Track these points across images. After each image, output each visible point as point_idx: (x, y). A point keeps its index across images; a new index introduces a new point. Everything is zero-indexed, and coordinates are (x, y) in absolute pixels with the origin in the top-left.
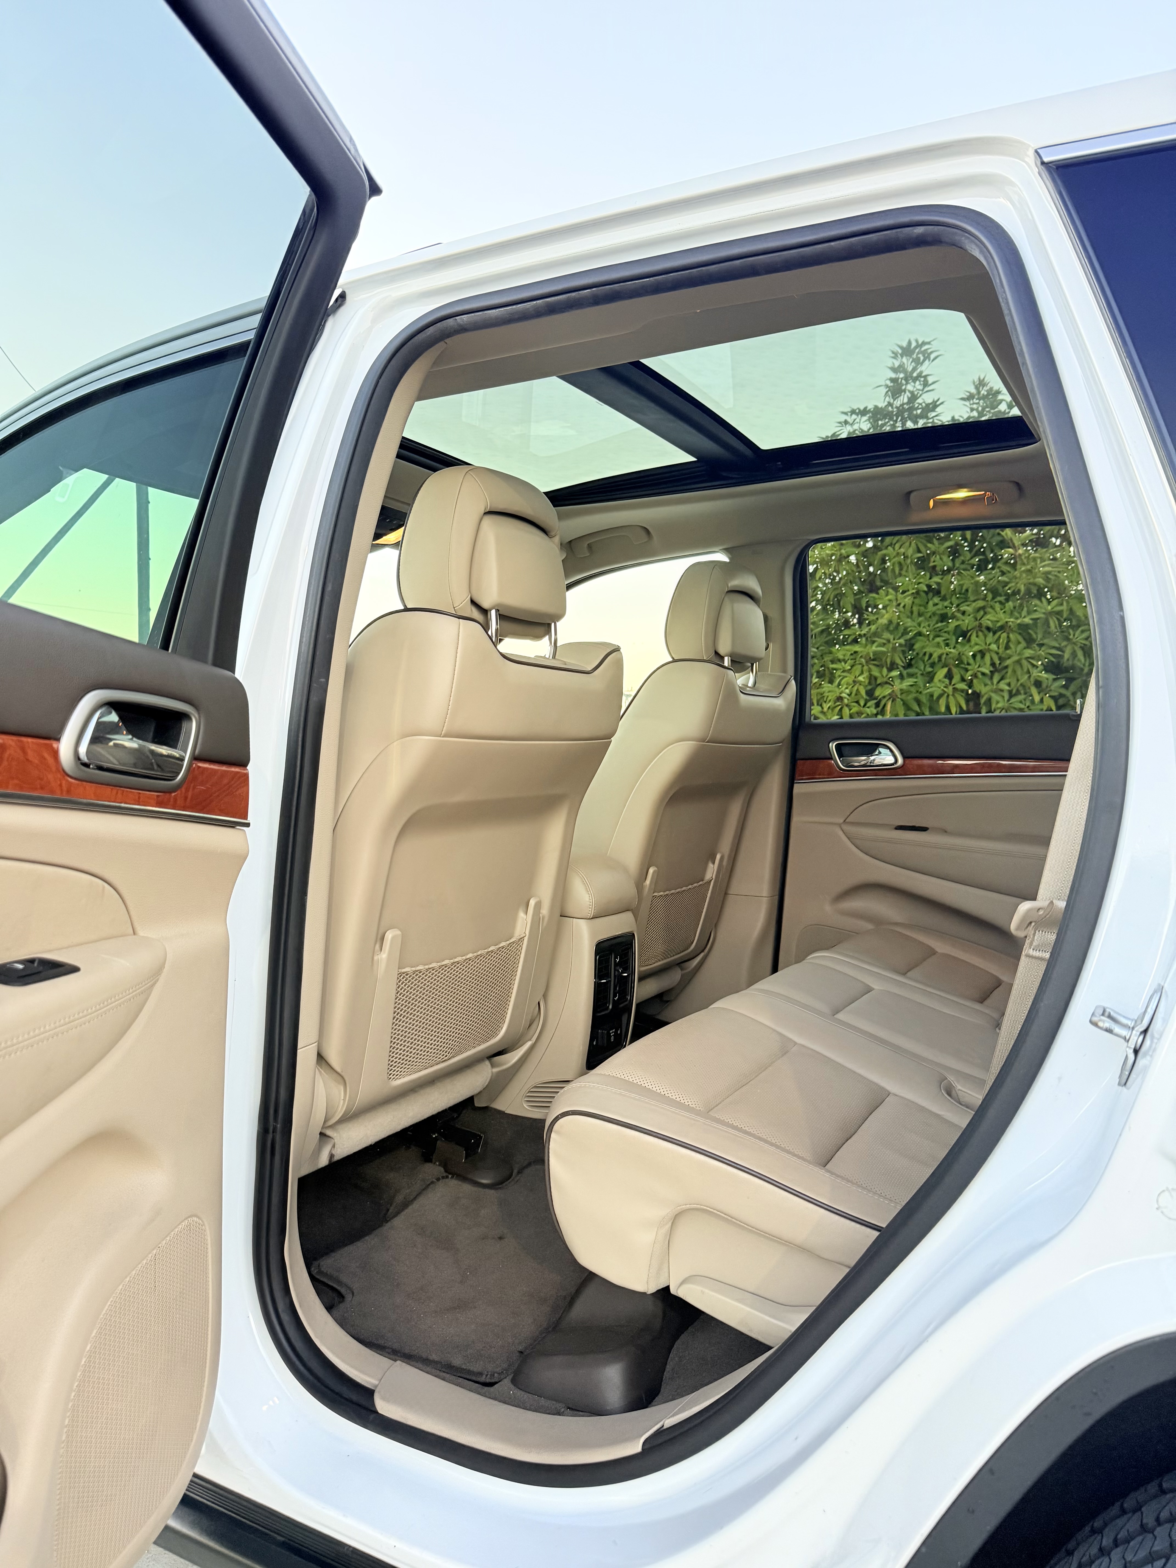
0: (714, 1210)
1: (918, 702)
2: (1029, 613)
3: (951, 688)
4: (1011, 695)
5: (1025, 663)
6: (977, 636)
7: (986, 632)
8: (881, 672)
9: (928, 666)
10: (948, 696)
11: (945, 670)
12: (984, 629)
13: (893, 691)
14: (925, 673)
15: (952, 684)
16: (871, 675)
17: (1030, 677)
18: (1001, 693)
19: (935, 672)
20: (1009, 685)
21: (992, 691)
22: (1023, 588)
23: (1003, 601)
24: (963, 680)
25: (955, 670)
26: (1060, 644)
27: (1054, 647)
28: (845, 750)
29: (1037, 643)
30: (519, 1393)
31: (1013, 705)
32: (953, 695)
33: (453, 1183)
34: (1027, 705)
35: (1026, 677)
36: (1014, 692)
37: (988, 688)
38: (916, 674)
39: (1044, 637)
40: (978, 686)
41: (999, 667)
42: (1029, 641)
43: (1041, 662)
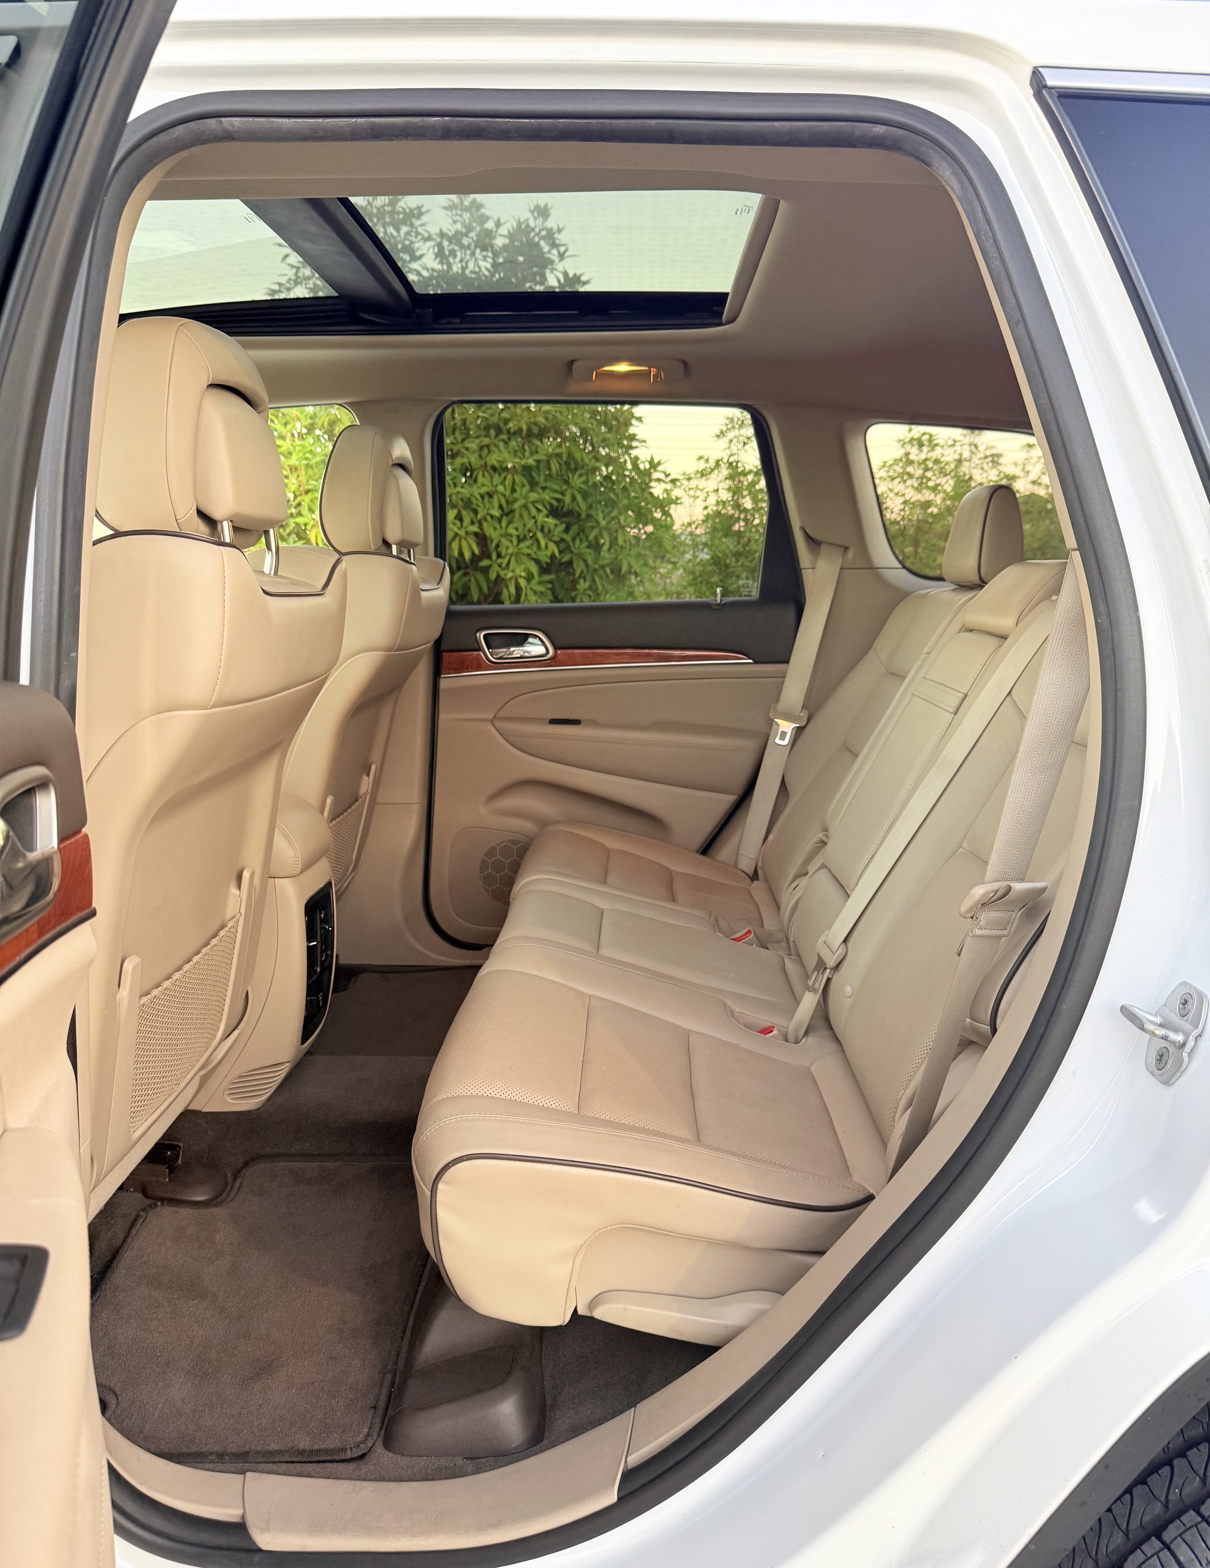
0: (642, 1226)
2: (531, 454)
4: (520, 540)
5: (531, 506)
6: (484, 476)
7: (492, 472)
12: (489, 469)
17: (536, 522)
18: (510, 538)
20: (517, 529)
21: (502, 536)
22: (525, 428)
23: (506, 440)
24: (472, 523)
25: (464, 513)
26: (561, 487)
27: (556, 491)
28: (493, 640)
29: (540, 486)
30: (404, 1461)
33: (166, 1212)
34: (534, 550)
36: (521, 537)
37: (498, 532)
39: (546, 481)
40: (490, 531)
41: (506, 511)
42: (533, 484)
43: (545, 507)
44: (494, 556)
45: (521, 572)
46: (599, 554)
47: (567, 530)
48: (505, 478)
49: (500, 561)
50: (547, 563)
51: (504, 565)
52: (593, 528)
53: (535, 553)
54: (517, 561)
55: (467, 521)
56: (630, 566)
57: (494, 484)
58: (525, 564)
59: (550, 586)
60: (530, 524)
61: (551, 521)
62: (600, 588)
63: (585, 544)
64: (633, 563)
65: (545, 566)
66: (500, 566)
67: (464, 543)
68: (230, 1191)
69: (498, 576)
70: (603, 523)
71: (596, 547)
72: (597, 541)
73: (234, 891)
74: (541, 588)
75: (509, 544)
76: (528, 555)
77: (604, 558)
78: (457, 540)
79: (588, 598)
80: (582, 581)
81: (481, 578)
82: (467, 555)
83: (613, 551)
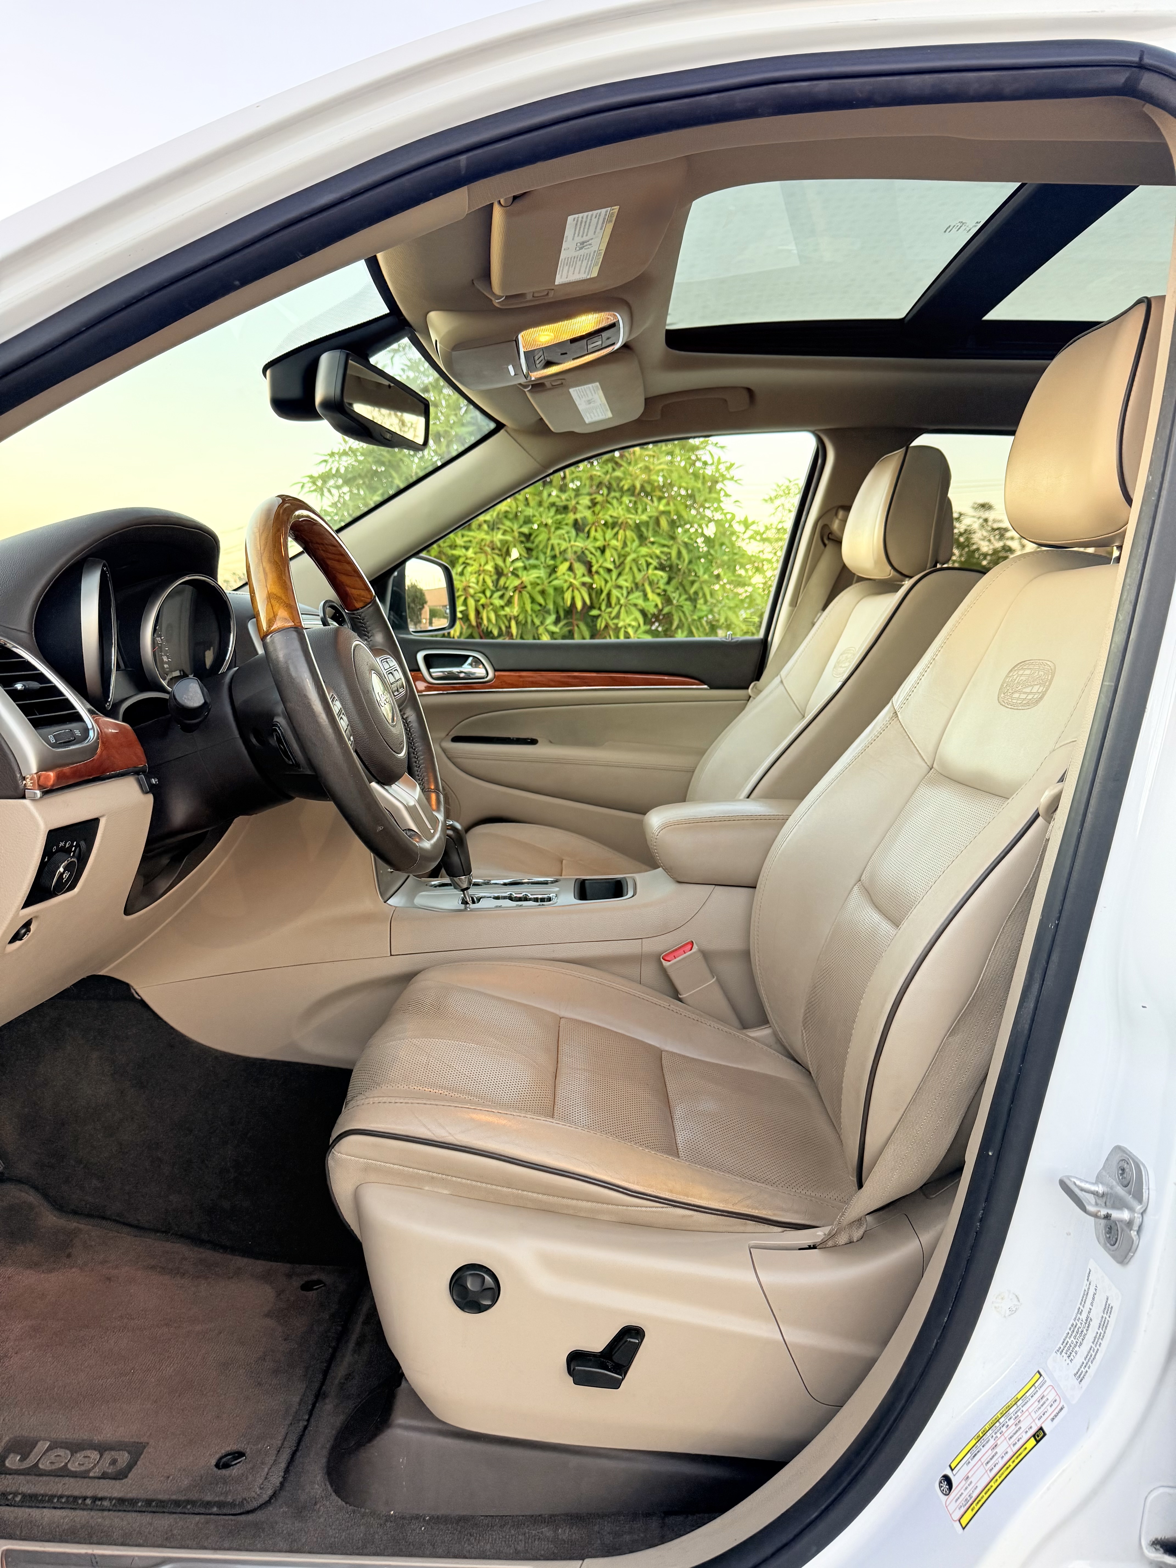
1: (544, 595)
2: (643, 511)
4: (629, 591)
5: (641, 560)
6: (596, 531)
7: (605, 527)
8: (504, 562)
9: (548, 559)
10: (573, 589)
11: (567, 564)
12: (601, 524)
13: (521, 583)
14: (546, 565)
15: (577, 577)
16: (496, 564)
17: (645, 575)
18: (620, 589)
19: (557, 564)
20: (627, 581)
21: (612, 587)
23: (619, 497)
24: (585, 575)
26: (668, 542)
29: (650, 541)
31: (631, 602)
32: (579, 589)
36: (631, 589)
37: (609, 583)
38: (539, 565)
39: (655, 536)
40: (601, 582)
42: (642, 538)
44: (604, 606)
45: (629, 624)
46: (697, 606)
47: (669, 583)
48: (617, 533)
49: (609, 610)
50: (652, 614)
51: (613, 615)
54: (627, 612)
57: (607, 538)
58: (633, 614)
63: (684, 597)
65: (650, 616)
66: (609, 616)
67: (576, 593)
69: (607, 625)
77: (701, 610)
78: (571, 589)
82: (579, 605)
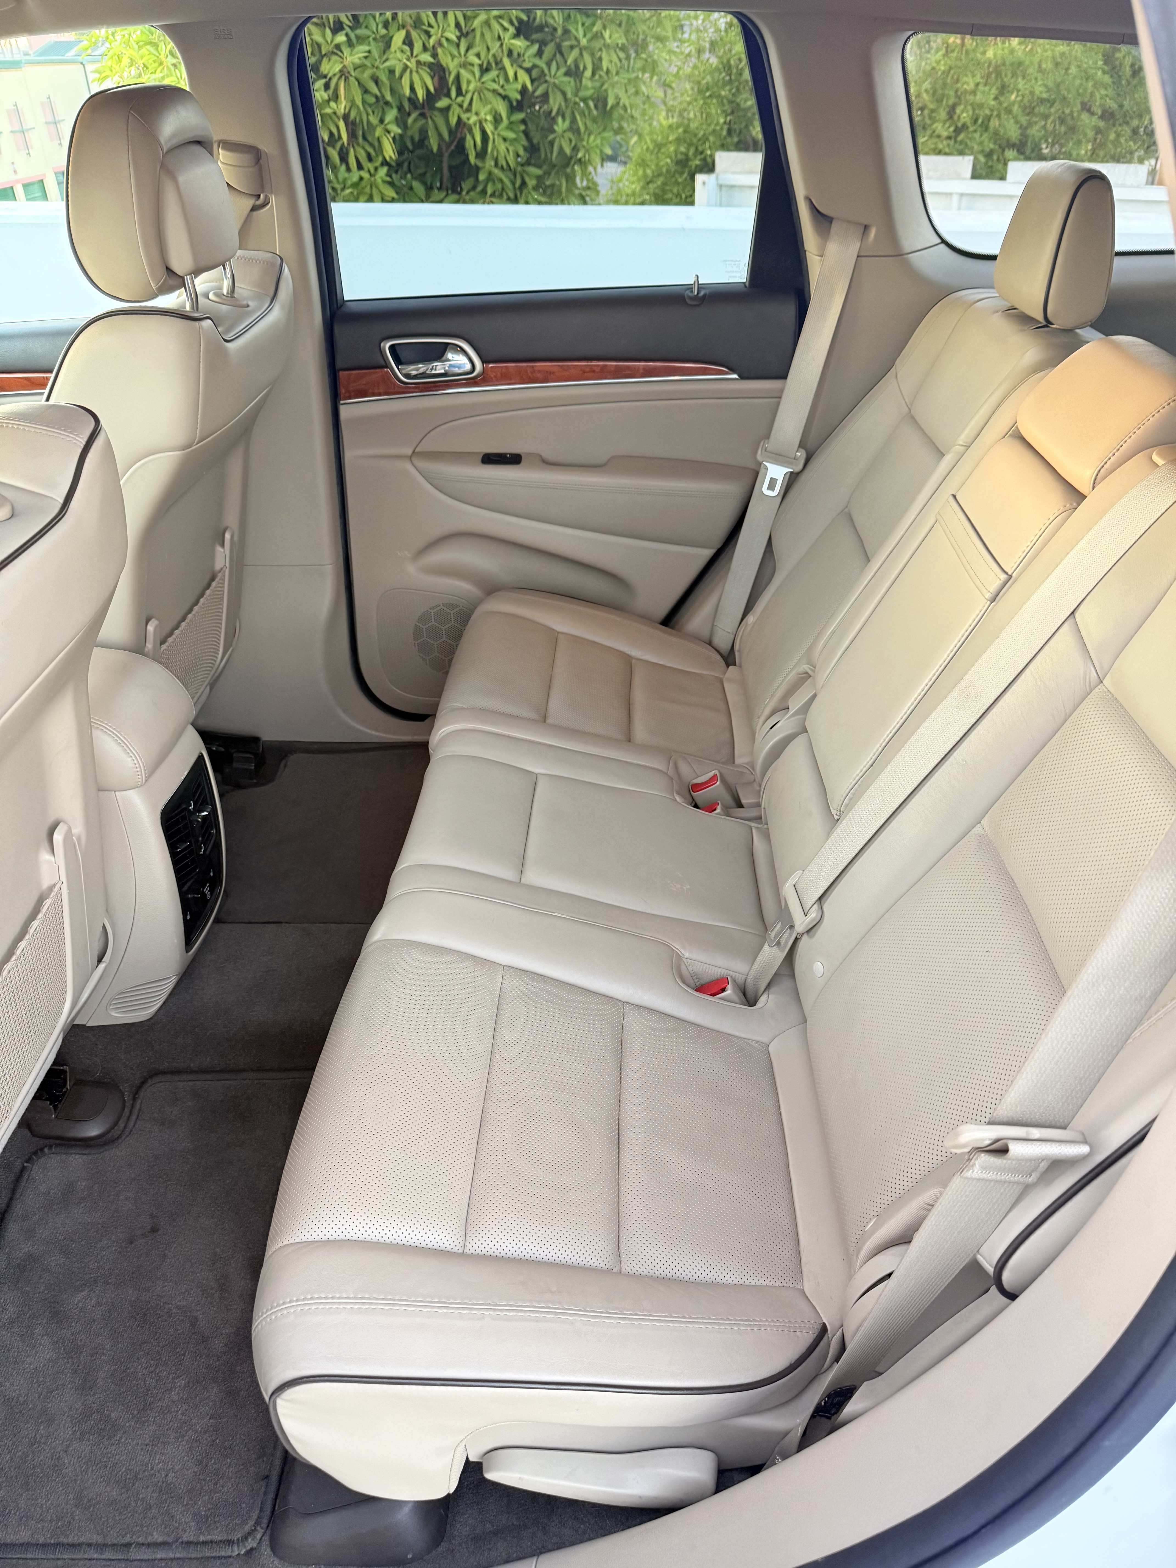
1: (376, 81)
3: (413, 60)
4: (485, 70)
8: (324, 36)
10: (411, 72)
11: (403, 33)
13: (344, 66)
14: (378, 37)
15: (415, 54)
17: (502, 45)
18: (471, 67)
19: (391, 34)
20: (478, 55)
21: (461, 66)
24: (425, 49)
25: (414, 34)
28: (402, 353)
32: (417, 72)
34: (501, 83)
35: (498, 44)
36: (485, 66)
37: (456, 61)
38: (369, 37)
40: (446, 59)
41: (464, 30)
43: (511, 23)
44: (453, 93)
45: (486, 114)
46: (581, 81)
47: (540, 53)
49: (460, 99)
50: (517, 101)
51: (465, 105)
52: (572, 47)
53: (502, 87)
54: (481, 99)
55: (418, 47)
56: (618, 98)
58: (491, 103)
59: (522, 127)
60: (495, 47)
61: (519, 44)
62: (582, 128)
63: (563, 70)
64: (622, 94)
65: (515, 104)
66: (461, 106)
68: (129, 1117)
69: (459, 119)
70: (584, 42)
71: (575, 73)
72: (577, 66)
73: (46, 856)
74: (511, 135)
75: (471, 78)
76: (494, 91)
77: (586, 88)
79: (568, 142)
80: (560, 120)
81: (440, 120)
82: (421, 94)
83: (597, 77)
